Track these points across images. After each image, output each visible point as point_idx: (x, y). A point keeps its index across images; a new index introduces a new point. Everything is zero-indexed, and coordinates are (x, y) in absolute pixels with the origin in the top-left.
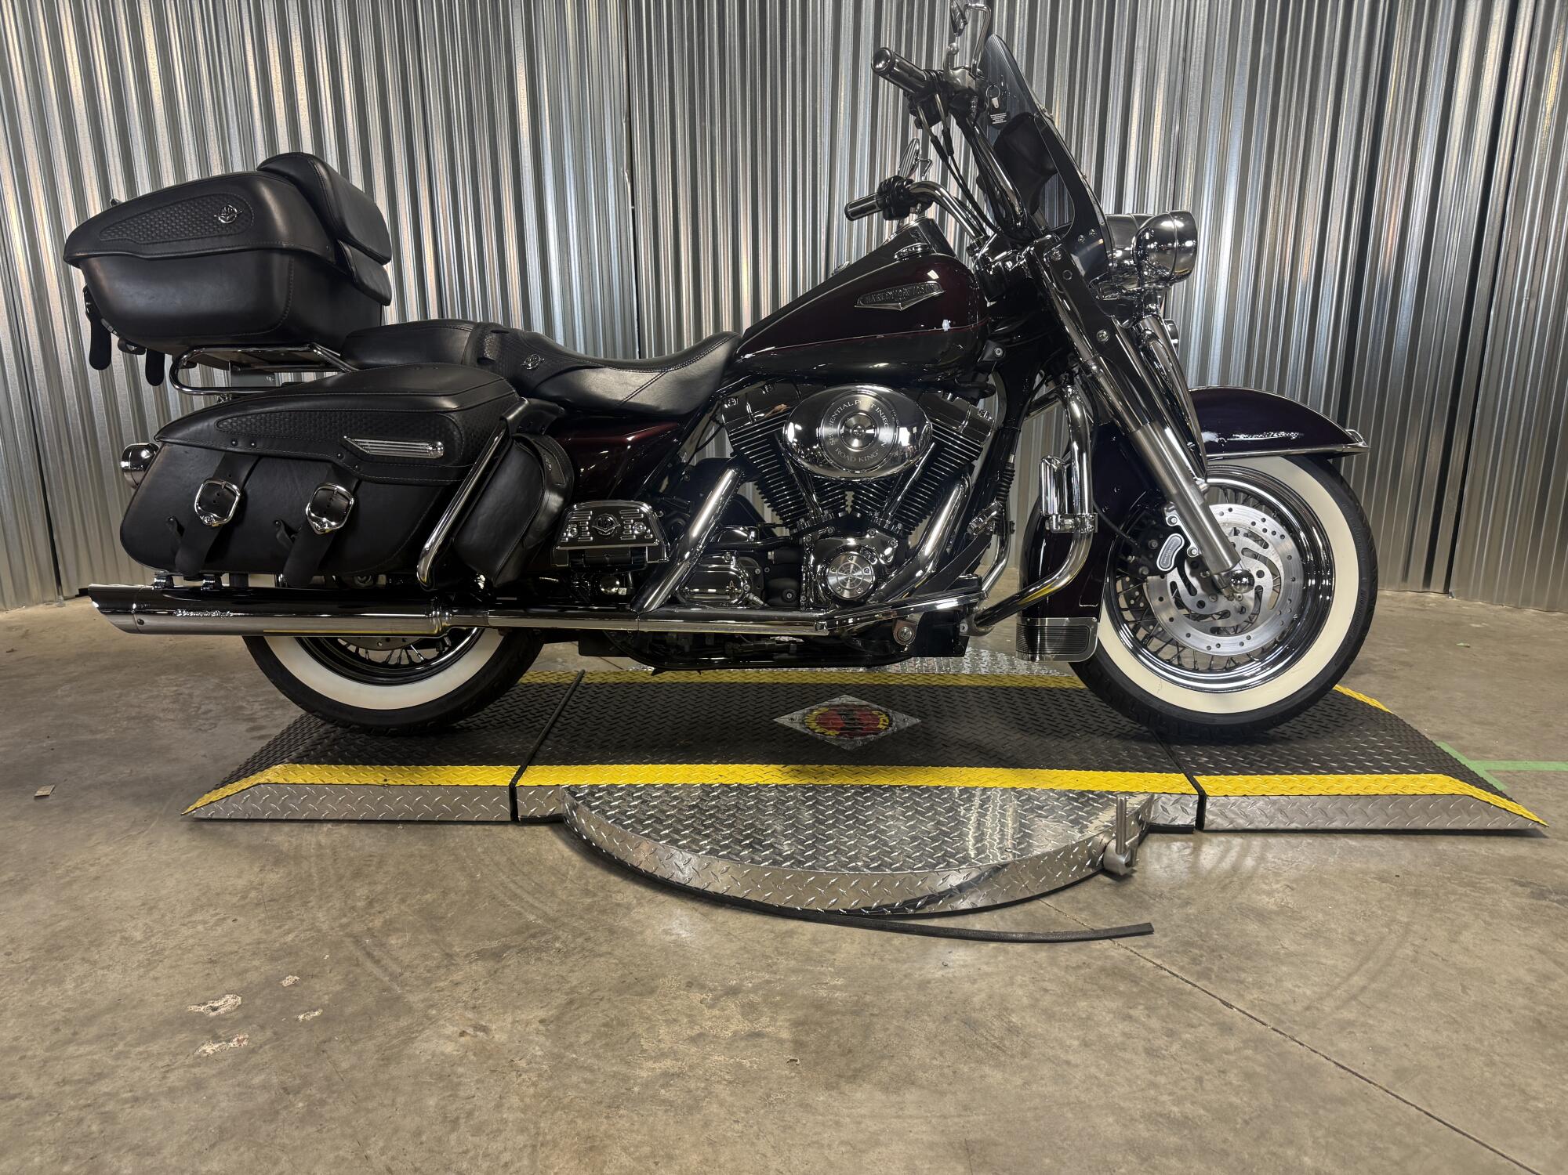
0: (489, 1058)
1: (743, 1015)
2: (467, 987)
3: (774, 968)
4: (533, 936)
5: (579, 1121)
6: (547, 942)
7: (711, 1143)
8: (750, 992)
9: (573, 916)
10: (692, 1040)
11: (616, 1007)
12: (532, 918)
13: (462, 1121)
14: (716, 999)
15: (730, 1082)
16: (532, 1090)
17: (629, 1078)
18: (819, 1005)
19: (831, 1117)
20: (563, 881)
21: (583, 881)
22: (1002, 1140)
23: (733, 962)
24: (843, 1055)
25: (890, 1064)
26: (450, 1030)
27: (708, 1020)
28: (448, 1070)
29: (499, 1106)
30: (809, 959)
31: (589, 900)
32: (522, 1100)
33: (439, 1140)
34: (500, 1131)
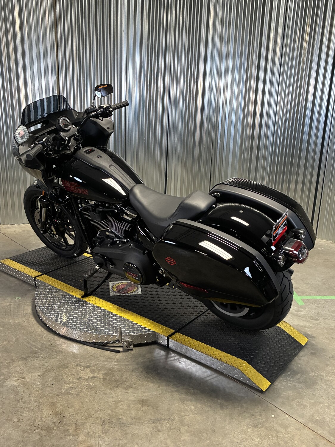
0: (26, 385)
1: (91, 372)
2: (18, 368)
3: (100, 360)
4: (35, 353)
5: (50, 399)
6: (39, 355)
7: (82, 403)
8: (93, 367)
9: (46, 348)
10: (78, 379)
11: (58, 371)
12: (34, 348)
13: (20, 400)
14: (84, 369)
15: (87, 389)
16: (37, 393)
17: (62, 389)
18: (110, 370)
19: (111, 396)
20: (42, 338)
21: (48, 338)
22: (151, 399)
23: (89, 359)
24: (115, 381)
25: (127, 383)
26: (15, 379)
27: (82, 374)
28: (16, 389)
29: (29, 397)
30: (109, 358)
31: (50, 343)
32: (35, 395)
33: (15, 405)
34: (30, 402)
